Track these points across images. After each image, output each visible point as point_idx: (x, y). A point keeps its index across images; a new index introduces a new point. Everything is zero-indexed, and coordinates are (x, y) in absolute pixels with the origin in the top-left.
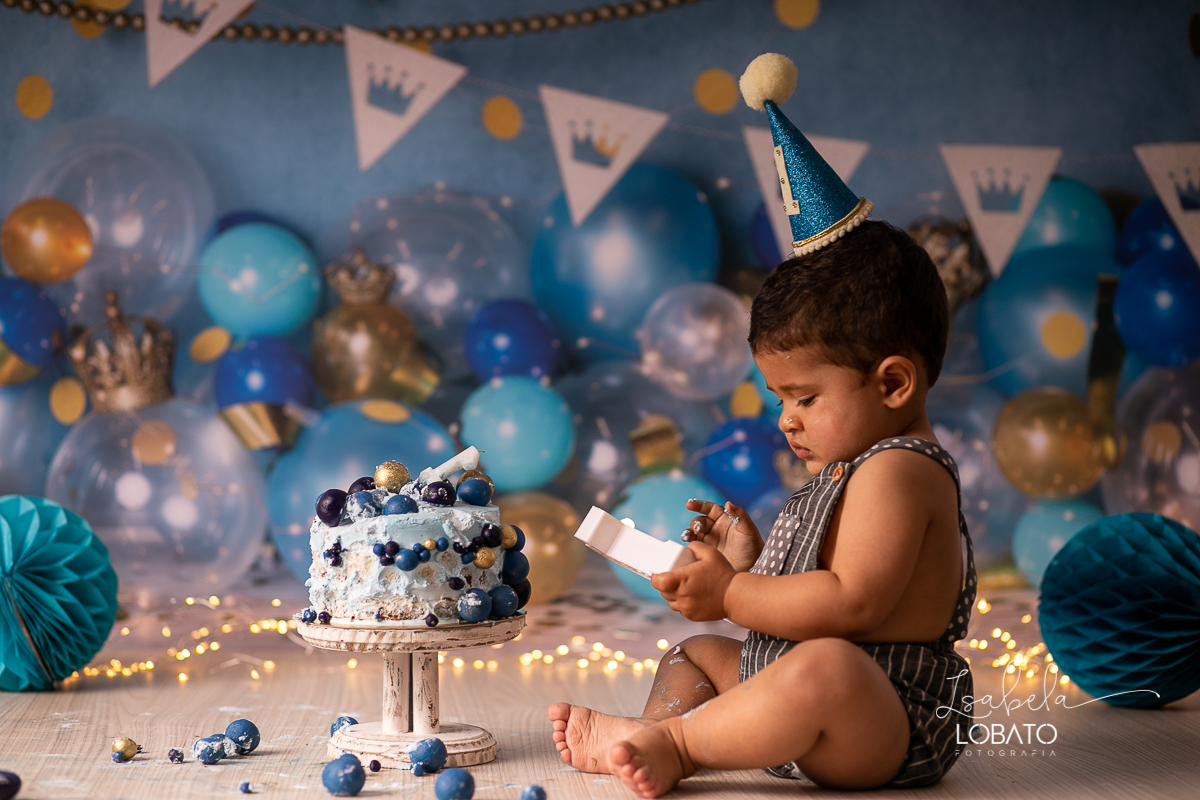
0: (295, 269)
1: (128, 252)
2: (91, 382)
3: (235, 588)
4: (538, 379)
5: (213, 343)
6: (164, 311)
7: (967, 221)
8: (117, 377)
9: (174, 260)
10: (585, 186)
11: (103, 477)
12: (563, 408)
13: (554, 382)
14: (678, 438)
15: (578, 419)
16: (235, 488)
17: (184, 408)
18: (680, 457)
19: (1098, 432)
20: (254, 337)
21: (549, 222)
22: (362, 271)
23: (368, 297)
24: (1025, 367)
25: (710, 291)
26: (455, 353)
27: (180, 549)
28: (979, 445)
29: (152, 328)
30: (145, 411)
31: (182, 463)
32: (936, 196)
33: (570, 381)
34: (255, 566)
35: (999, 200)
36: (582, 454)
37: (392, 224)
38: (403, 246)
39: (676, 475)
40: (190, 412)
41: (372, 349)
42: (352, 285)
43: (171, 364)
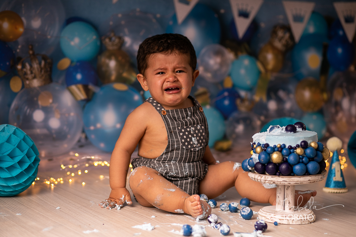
0: (92, 37)
1: (36, 31)
2: (24, 77)
3: (73, 149)
5: (65, 63)
7: (289, 25)
8: (33, 75)
9: (52, 34)
10: (182, 11)
11: (28, 111)
14: (208, 95)
16: (72, 114)
17: (55, 86)
18: (209, 101)
19: (322, 91)
20: (78, 61)
21: (171, 23)
22: (113, 38)
23: (115, 48)
24: (304, 71)
25: (218, 47)
27: (55, 136)
28: (292, 96)
29: (44, 58)
30: (42, 87)
31: (55, 106)
32: (281, 17)
34: (79, 141)
37: (123, 22)
38: (126, 30)
39: (208, 107)
40: (57, 88)
41: (116, 65)
42: (110, 43)
43: (51, 71)
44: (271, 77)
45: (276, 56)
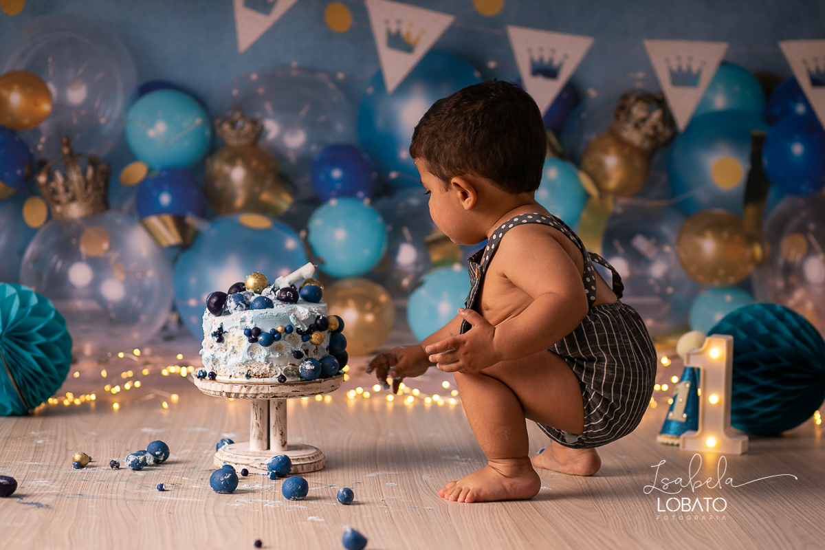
0: (192, 122)
1: (76, 109)
2: (51, 200)
3: (151, 343)
4: (362, 200)
5: (136, 172)
6: (101, 150)
7: (662, 93)
8: (70, 195)
9: (109, 115)
10: (396, 66)
11: (59, 265)
12: (379, 220)
13: (373, 203)
15: (389, 228)
16: (150, 273)
17: (116, 217)
18: (460, 255)
19: (750, 240)
20: (163, 169)
21: (370, 90)
22: (240, 123)
23: (244, 142)
24: (700, 195)
26: (304, 181)
27: (113, 315)
28: (667, 249)
29: (93, 162)
30: (87, 220)
31: (114, 256)
32: (640, 75)
33: (384, 201)
34: (165, 328)
35: (684, 78)
36: (392, 252)
37: (261, 91)
38: (268, 107)
39: (457, 268)
40: (119, 220)
41: (246, 178)
42: (233, 133)
43: (106, 186)
44: (614, 206)
45: (627, 161)
